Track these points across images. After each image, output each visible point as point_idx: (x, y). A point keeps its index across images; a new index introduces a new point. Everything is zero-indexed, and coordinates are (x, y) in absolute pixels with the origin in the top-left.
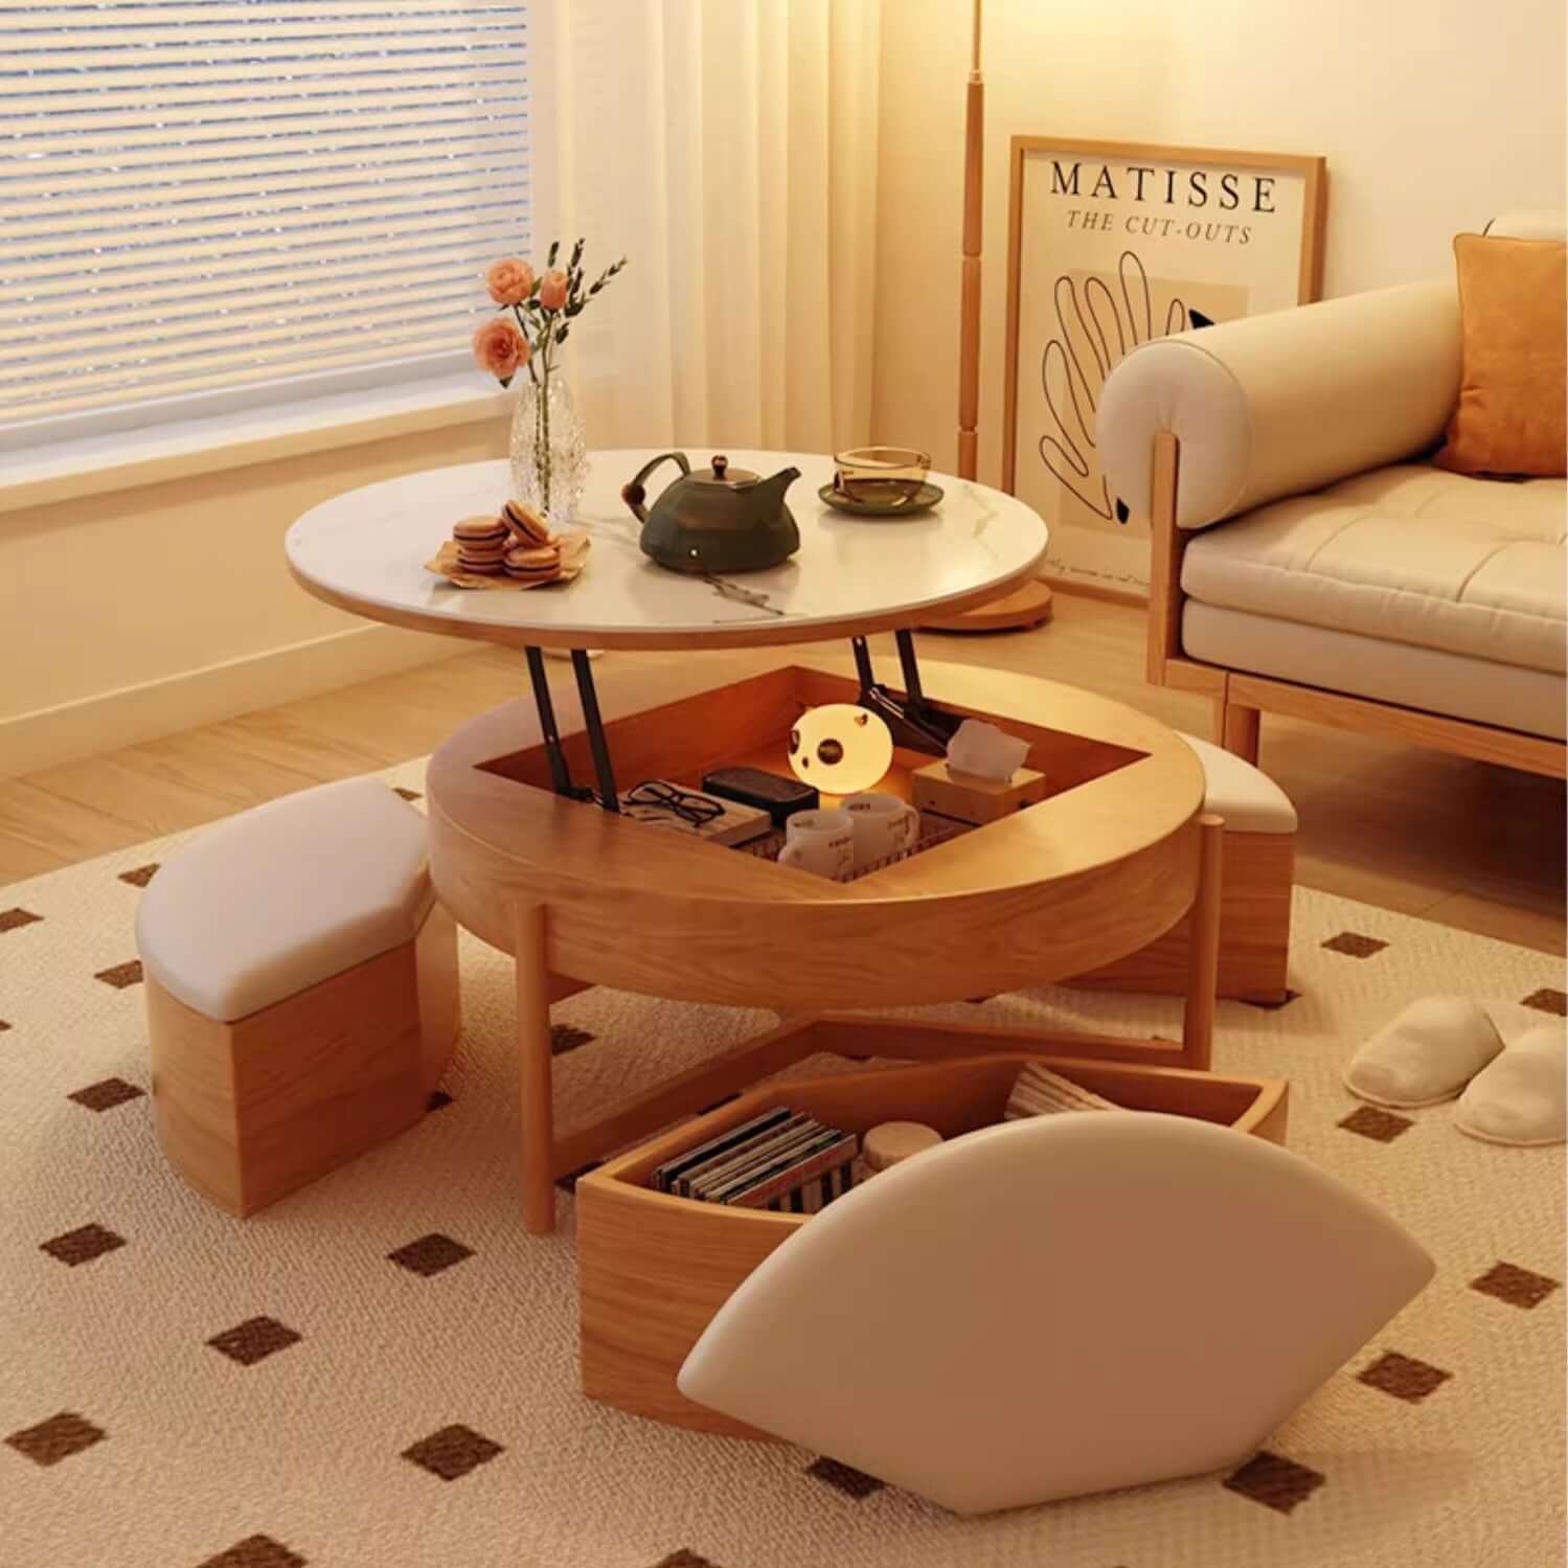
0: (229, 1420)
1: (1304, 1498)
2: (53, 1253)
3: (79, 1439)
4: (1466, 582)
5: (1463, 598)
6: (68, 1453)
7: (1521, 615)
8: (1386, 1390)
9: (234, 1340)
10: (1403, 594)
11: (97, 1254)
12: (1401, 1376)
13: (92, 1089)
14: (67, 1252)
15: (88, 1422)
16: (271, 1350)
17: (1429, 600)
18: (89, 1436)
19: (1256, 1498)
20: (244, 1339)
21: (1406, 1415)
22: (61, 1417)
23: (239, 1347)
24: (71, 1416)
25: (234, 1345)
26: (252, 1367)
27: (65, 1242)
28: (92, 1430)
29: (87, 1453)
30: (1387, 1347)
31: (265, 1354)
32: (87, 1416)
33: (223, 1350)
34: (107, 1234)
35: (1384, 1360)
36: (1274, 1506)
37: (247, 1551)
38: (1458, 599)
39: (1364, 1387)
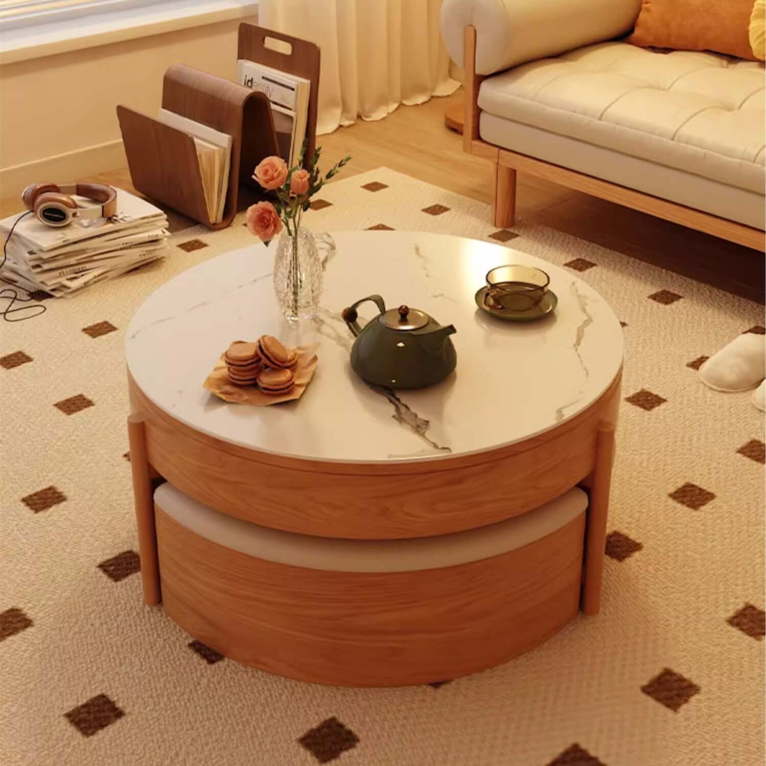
0: (100, 618)
1: (686, 701)
2: (28, 505)
3: (18, 625)
4: (607, 108)
5: (603, 118)
6: (10, 635)
7: (629, 129)
8: (742, 630)
9: (111, 565)
10: (575, 115)
11: (50, 506)
12: (753, 622)
13: (68, 401)
14: (35, 504)
15: (25, 615)
16: (131, 573)
17: (587, 119)
18: (22, 624)
19: (658, 700)
20: (118, 565)
21: (752, 647)
22: (12, 610)
23: (113, 570)
24: (17, 610)
25: (112, 568)
26: (119, 583)
27: (35, 498)
28: (26, 620)
29: (21, 635)
30: (747, 600)
31: (127, 575)
32: (25, 611)
33: (105, 571)
34: (58, 493)
35: (745, 609)
36: (668, 706)
37: (93, 705)
38: (600, 119)
39: (730, 628)
